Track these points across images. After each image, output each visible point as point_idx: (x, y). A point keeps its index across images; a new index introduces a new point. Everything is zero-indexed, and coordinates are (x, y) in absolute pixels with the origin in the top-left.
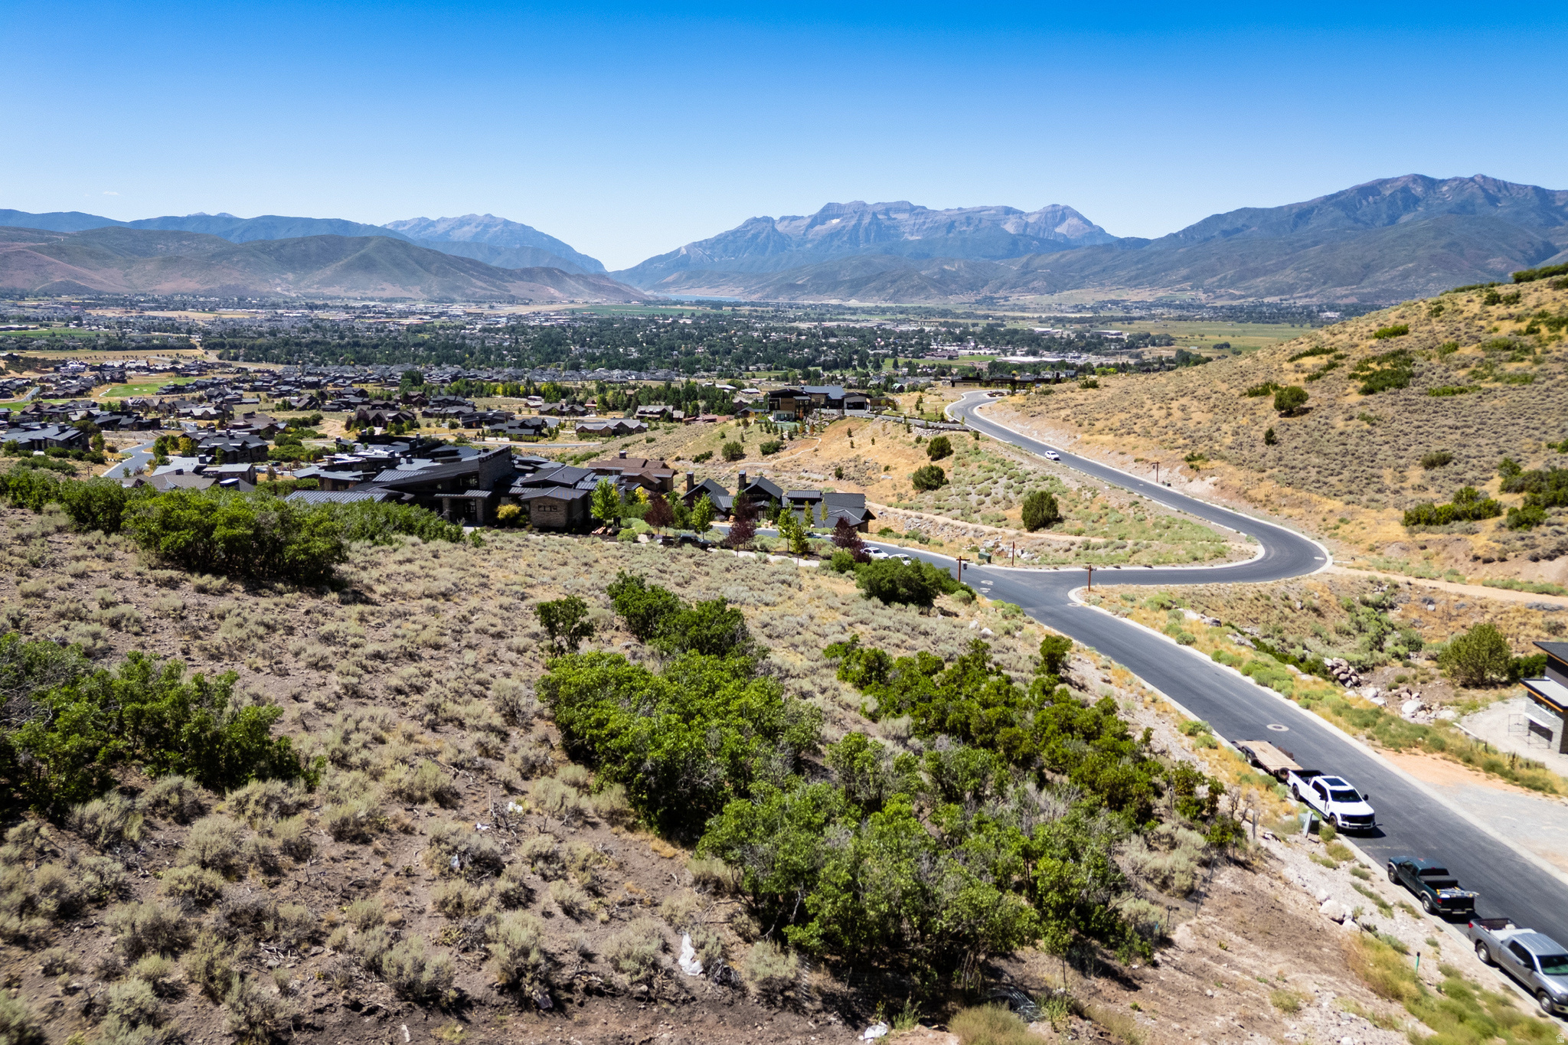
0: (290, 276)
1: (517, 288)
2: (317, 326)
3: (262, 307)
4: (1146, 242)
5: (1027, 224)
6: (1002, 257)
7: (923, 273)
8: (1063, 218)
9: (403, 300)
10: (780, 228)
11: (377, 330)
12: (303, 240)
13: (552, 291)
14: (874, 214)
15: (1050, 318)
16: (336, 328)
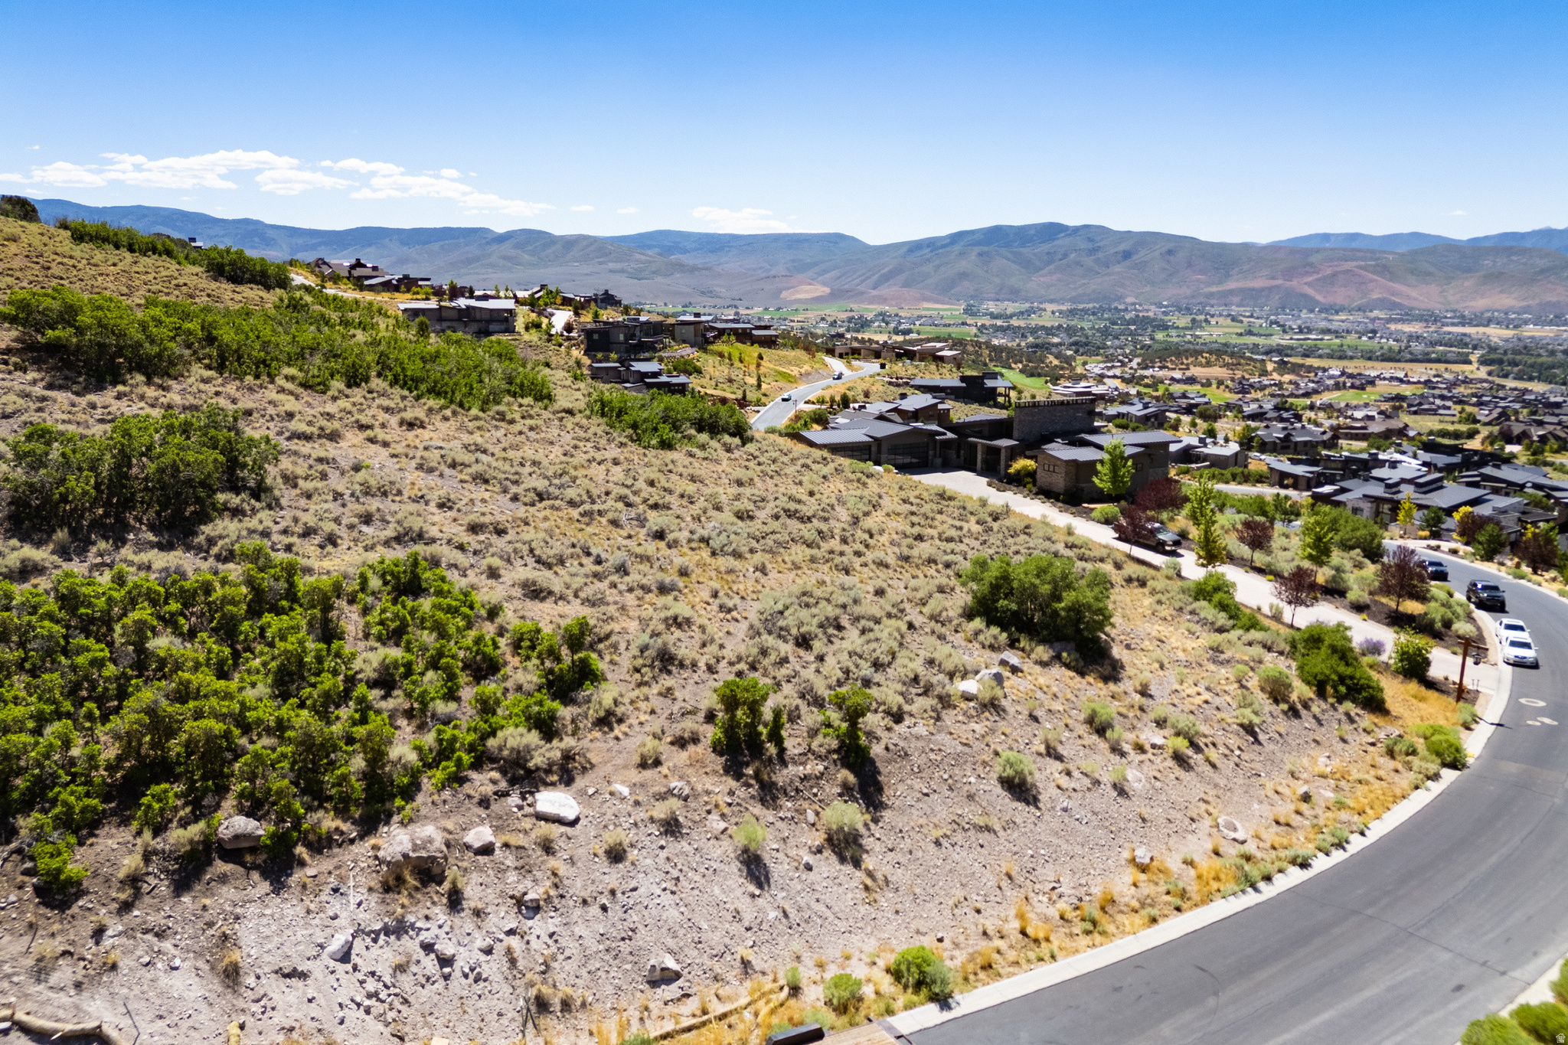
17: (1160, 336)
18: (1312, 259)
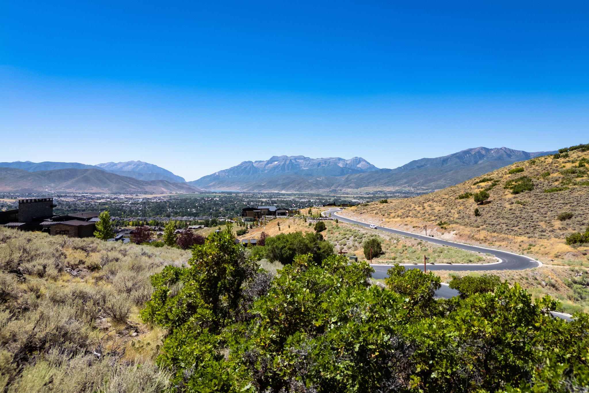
0: (53, 185)
1: (148, 188)
2: (60, 203)
3: (38, 196)
4: (390, 170)
5: (347, 164)
6: (338, 176)
7: (310, 181)
8: (360, 162)
9: (100, 193)
10: (255, 165)
11: (86, 204)
12: (60, 170)
13: (163, 189)
14: (291, 160)
15: (357, 197)
16: (68, 204)
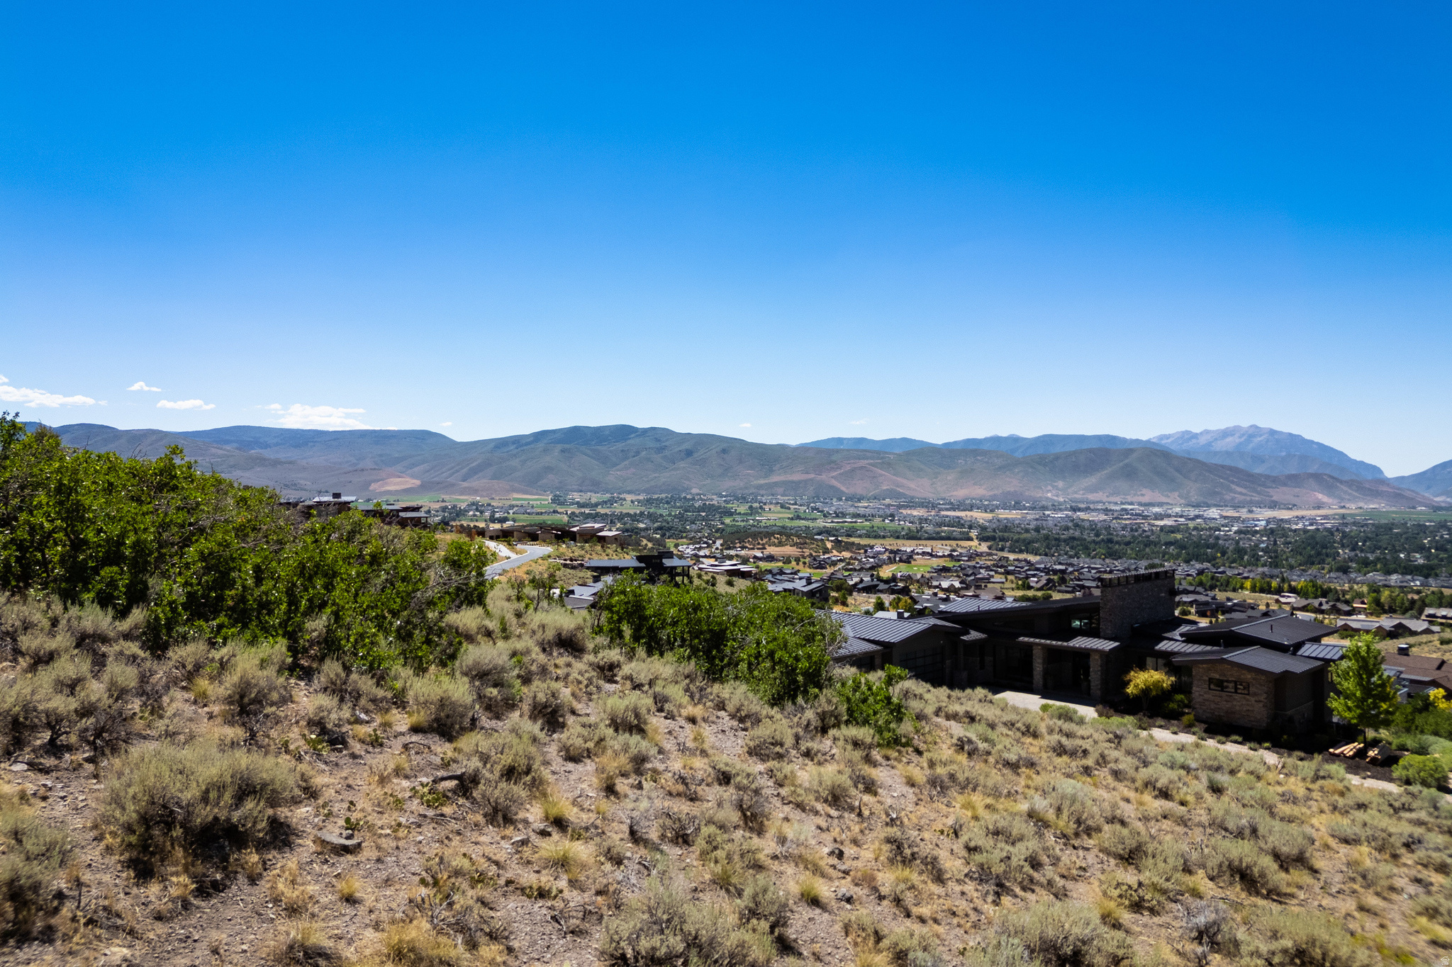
0: (1060, 484)
1: (1278, 494)
2: (1077, 525)
3: (1033, 508)
11: (1132, 530)
12: (1075, 453)
13: (1320, 496)
16: (1093, 527)
17: (728, 521)
18: (834, 458)
